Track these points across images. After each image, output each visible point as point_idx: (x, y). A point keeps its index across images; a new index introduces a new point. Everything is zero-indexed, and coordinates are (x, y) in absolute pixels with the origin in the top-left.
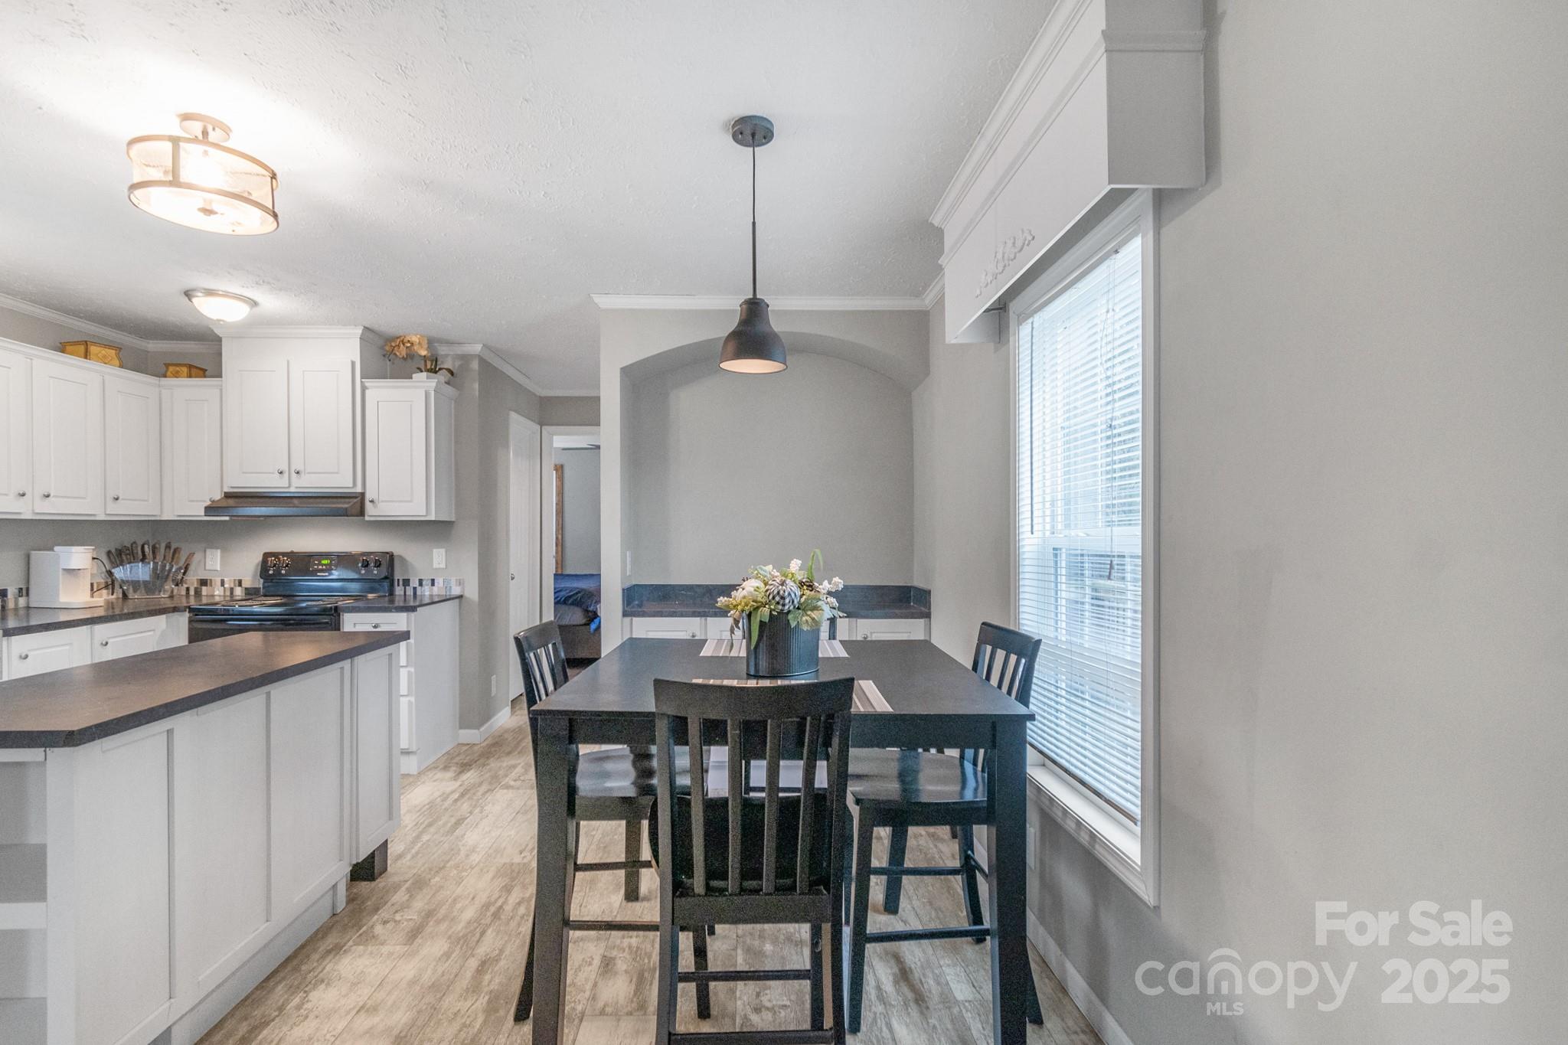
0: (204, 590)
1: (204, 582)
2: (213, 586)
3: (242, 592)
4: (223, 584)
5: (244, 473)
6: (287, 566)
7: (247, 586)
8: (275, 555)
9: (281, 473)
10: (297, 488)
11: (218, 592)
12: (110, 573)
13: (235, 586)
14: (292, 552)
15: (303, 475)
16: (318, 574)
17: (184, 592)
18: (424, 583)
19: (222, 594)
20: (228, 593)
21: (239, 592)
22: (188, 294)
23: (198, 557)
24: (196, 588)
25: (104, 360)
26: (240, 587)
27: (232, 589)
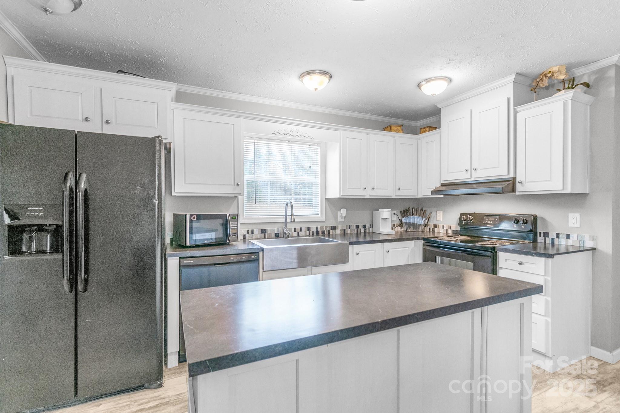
0: (436, 230)
1: (436, 226)
2: (439, 228)
3: (451, 232)
4: (443, 228)
5: (449, 173)
6: (471, 220)
7: (454, 229)
8: (466, 214)
9: (467, 171)
10: (475, 178)
11: (441, 231)
12: (401, 220)
13: (448, 228)
14: (475, 213)
15: (478, 171)
16: (488, 226)
17: (428, 230)
18: (560, 236)
19: (443, 232)
20: (445, 232)
21: (450, 232)
22: (419, 86)
23: (433, 214)
24: (433, 229)
25: (396, 131)
26: (450, 230)
27: (447, 230)
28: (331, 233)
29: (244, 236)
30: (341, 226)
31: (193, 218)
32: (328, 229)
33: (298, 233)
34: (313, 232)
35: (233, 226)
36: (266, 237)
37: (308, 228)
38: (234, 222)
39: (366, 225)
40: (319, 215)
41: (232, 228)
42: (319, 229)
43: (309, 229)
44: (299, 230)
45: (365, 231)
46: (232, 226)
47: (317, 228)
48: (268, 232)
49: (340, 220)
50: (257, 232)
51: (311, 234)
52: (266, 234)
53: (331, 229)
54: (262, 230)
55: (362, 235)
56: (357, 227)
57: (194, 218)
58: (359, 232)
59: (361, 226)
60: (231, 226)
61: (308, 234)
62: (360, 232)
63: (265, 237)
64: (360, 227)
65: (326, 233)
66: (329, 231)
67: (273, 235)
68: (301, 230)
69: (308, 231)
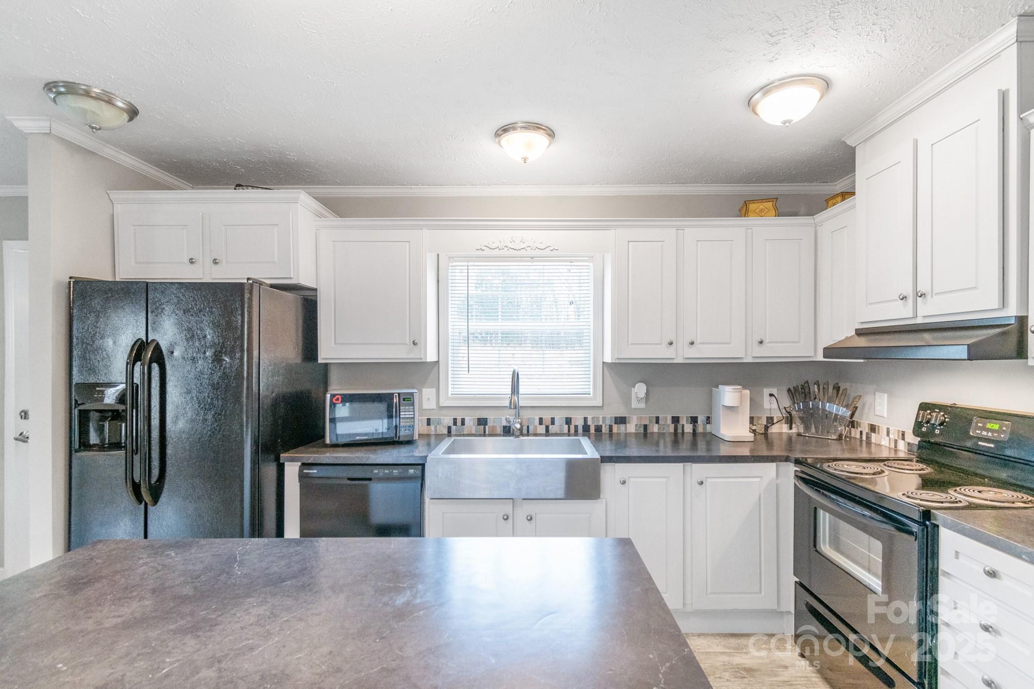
0: (874, 438)
1: (873, 428)
2: (880, 434)
3: (905, 447)
4: (888, 435)
5: (870, 304)
6: (941, 424)
7: (909, 443)
8: (931, 407)
9: (904, 298)
10: (924, 317)
11: (885, 442)
12: (788, 410)
13: (898, 438)
14: (953, 407)
15: (929, 297)
17: (858, 436)
19: (888, 445)
20: (893, 446)
21: (902, 448)
23: (868, 399)
24: (867, 434)
25: (761, 213)
26: (903, 441)
27: (896, 441)
28: (615, 430)
29: (449, 428)
30: (637, 417)
31: (336, 400)
32: (608, 422)
33: (547, 428)
34: (576, 427)
35: (406, 413)
36: (487, 433)
37: (566, 418)
38: (407, 408)
39: (697, 417)
40: (590, 394)
41: (404, 416)
42: (589, 423)
43: (568, 421)
44: (549, 423)
45: (694, 430)
46: (404, 413)
47: (585, 419)
48: (490, 423)
49: (634, 404)
50: (470, 423)
51: (572, 431)
52: (487, 427)
53: (615, 423)
54: (479, 419)
55: (688, 438)
56: (676, 420)
57: (338, 399)
58: (680, 431)
59: (685, 419)
60: (401, 413)
61: (566, 431)
62: (683, 430)
63: (485, 432)
64: (683, 421)
65: (605, 430)
66: (611, 427)
67: (499, 430)
68: (553, 423)
69: (567, 426)
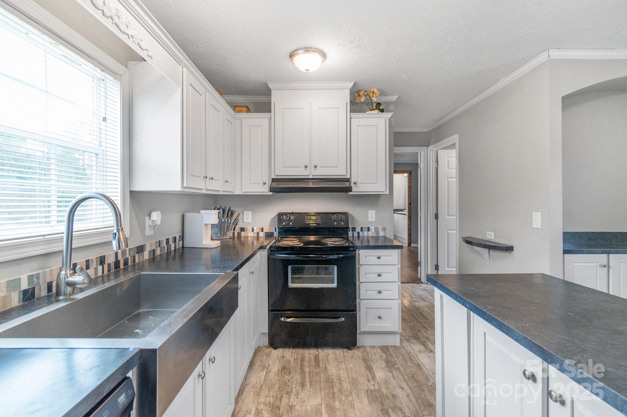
0: (243, 234)
1: (242, 229)
2: (248, 231)
3: (263, 234)
4: (252, 231)
7: (266, 232)
9: (306, 167)
11: (250, 234)
13: (260, 231)
18: (364, 229)
19: (252, 236)
20: (256, 235)
21: (262, 234)
22: (292, 54)
24: (238, 233)
26: (262, 232)
27: (258, 233)
28: (136, 260)
30: (150, 244)
32: (132, 254)
37: (100, 258)
39: (176, 236)
42: (119, 258)
43: (102, 261)
45: (175, 248)
47: (117, 254)
49: (148, 232)
51: (106, 270)
56: (168, 240)
58: (169, 250)
64: (171, 242)
66: (134, 257)
68: (88, 267)
69: (101, 266)
